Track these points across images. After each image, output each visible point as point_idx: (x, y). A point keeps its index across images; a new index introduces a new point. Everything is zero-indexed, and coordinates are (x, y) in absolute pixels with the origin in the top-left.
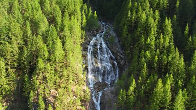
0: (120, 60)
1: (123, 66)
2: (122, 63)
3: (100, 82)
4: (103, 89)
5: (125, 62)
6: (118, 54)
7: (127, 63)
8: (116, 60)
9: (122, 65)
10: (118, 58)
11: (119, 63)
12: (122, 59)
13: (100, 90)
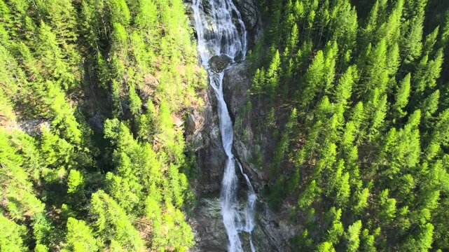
0: (250, 17)
1: (255, 26)
2: (252, 22)
3: (217, 57)
4: (225, 67)
5: (258, 20)
6: (245, 5)
7: (260, 23)
8: (243, 17)
9: (253, 26)
10: (246, 13)
11: (247, 23)
12: (252, 15)
13: (220, 70)
